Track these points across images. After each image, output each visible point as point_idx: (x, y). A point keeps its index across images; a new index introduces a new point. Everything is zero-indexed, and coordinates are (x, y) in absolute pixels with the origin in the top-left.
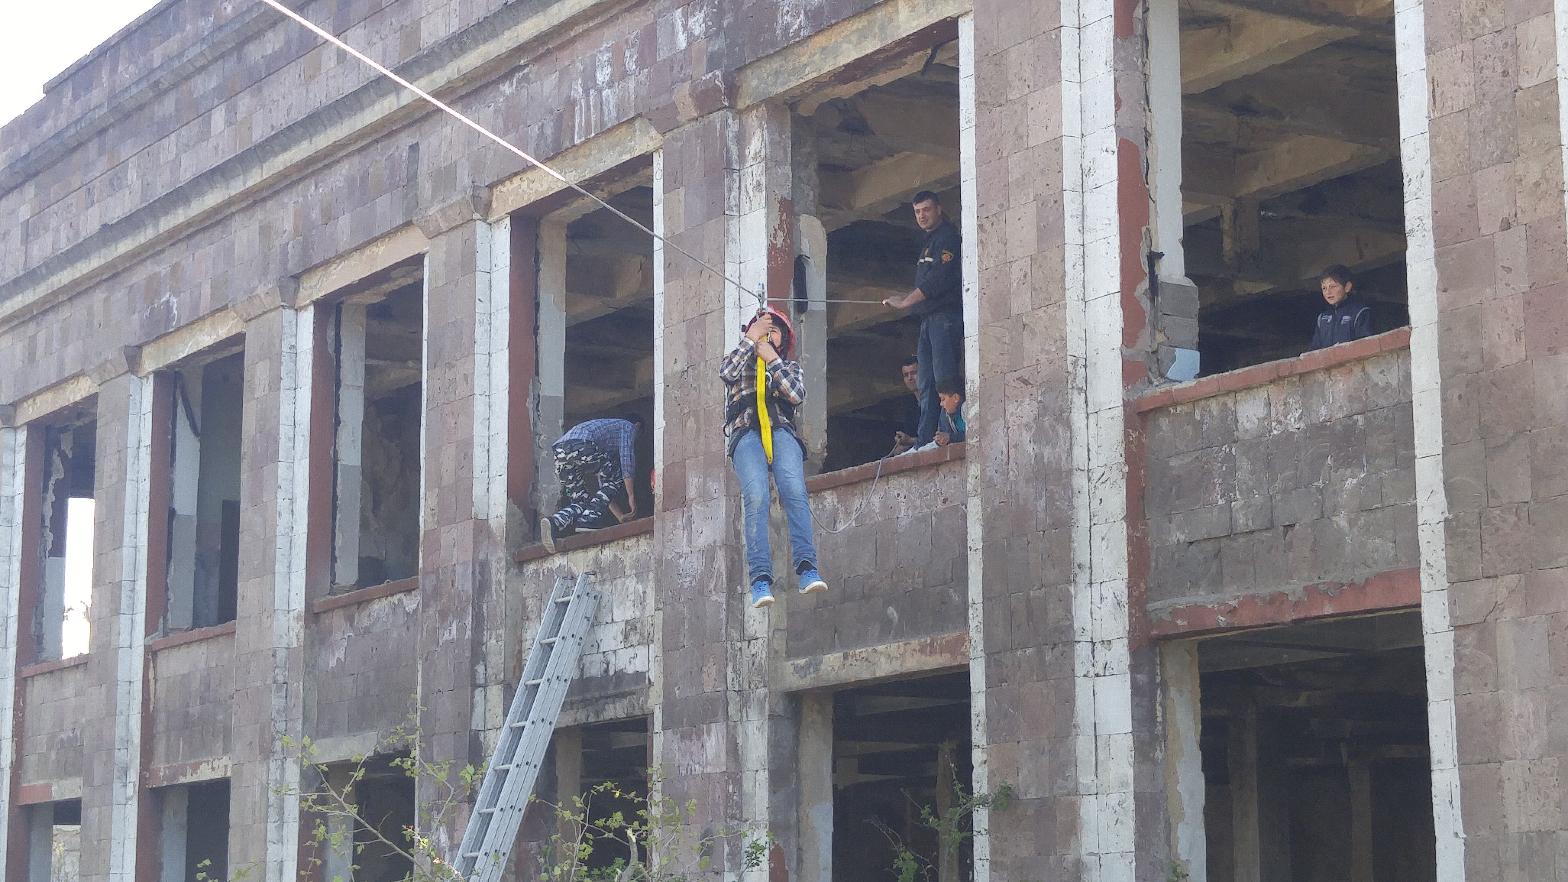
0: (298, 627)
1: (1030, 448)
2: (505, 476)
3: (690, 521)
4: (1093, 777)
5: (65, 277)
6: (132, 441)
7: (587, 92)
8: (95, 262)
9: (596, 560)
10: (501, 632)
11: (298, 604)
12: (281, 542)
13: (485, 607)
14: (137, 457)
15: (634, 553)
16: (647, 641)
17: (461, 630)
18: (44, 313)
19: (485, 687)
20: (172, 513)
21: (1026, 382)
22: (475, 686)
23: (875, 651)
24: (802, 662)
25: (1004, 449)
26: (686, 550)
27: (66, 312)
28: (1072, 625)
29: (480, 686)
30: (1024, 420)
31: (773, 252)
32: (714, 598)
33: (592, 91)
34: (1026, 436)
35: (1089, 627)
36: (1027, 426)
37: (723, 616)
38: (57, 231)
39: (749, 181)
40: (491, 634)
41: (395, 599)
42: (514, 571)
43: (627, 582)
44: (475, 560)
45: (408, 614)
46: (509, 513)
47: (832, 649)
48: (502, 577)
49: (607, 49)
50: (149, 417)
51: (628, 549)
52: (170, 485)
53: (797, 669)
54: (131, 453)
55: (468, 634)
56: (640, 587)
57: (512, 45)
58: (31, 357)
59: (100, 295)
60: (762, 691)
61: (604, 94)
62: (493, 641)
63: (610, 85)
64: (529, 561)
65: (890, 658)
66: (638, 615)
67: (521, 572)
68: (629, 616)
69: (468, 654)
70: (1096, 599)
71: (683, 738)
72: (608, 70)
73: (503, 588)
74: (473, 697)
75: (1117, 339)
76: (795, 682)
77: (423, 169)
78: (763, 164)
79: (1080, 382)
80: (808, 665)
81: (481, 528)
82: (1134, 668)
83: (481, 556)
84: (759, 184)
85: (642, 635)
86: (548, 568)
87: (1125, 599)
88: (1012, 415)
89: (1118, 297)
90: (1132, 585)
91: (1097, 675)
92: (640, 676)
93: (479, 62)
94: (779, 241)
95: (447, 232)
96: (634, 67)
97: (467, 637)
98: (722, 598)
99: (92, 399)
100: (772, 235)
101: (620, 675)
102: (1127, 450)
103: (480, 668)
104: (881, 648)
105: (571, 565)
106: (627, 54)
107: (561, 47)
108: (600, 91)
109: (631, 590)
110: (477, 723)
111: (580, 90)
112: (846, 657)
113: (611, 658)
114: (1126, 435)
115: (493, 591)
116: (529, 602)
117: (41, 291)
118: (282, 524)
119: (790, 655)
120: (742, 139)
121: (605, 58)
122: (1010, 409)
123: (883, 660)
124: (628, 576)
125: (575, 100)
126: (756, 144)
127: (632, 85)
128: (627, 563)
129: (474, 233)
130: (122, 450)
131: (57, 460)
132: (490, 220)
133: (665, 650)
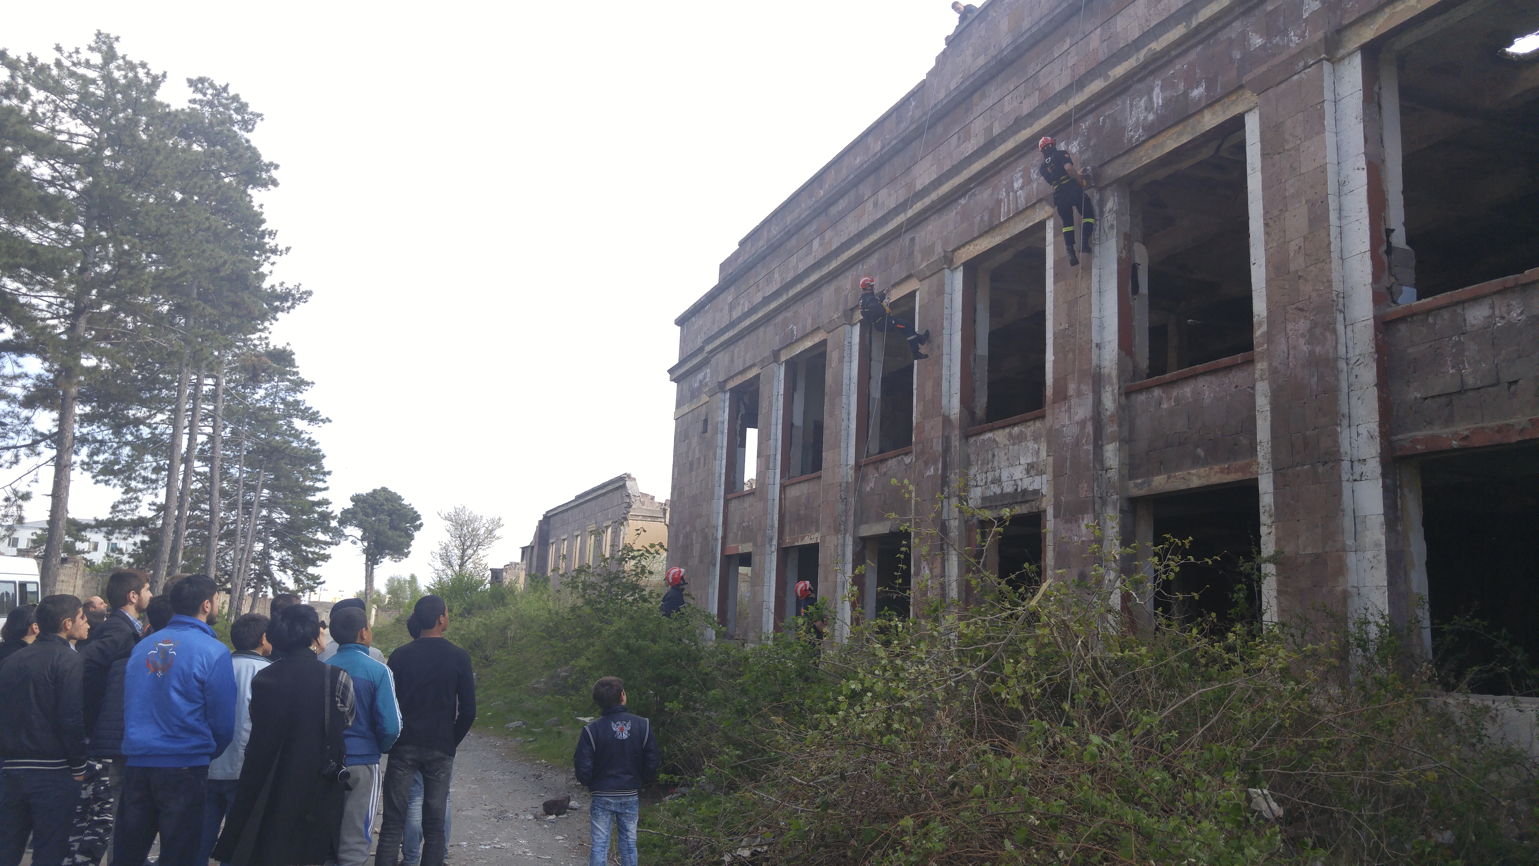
0: (853, 472)
1: (1305, 348)
2: (959, 394)
3: (1070, 407)
5: (747, 323)
6: (775, 393)
7: (1008, 194)
8: (760, 314)
9: (1010, 434)
10: (957, 471)
11: (852, 461)
12: (844, 433)
13: (948, 458)
14: (777, 399)
15: (1032, 428)
16: (1041, 473)
17: (936, 470)
18: (737, 341)
19: (948, 498)
20: (792, 424)
21: (1301, 310)
22: (944, 498)
23: (1189, 473)
25: (1286, 350)
26: (1067, 423)
27: (747, 339)
28: (1339, 452)
29: (946, 498)
30: (1300, 332)
31: (1120, 261)
32: (1086, 447)
33: (1011, 193)
34: (1302, 341)
35: (1349, 452)
36: (1303, 335)
37: (1091, 456)
38: (744, 305)
39: (1106, 224)
40: (952, 472)
41: (900, 458)
42: (963, 441)
43: (1028, 444)
44: (943, 435)
45: (908, 464)
46: (961, 412)
47: (1159, 474)
48: (957, 444)
49: (1020, 171)
50: (783, 381)
51: (1029, 427)
52: (792, 412)
53: (1136, 485)
54: (774, 397)
55: (940, 472)
56: (1036, 446)
57: (967, 177)
58: (732, 361)
59: (762, 329)
60: (1115, 497)
61: (1018, 193)
62: (953, 474)
63: (1022, 188)
64: (972, 436)
66: (1036, 460)
67: (967, 442)
68: (1029, 461)
69: (940, 482)
70: (1354, 434)
71: (1066, 522)
72: (1020, 181)
73: (958, 450)
75: (1369, 279)
76: (1135, 492)
77: (917, 248)
78: (1115, 215)
79: (1341, 307)
80: (1143, 483)
81: (946, 419)
82: (1384, 477)
83: (946, 434)
84: (1112, 226)
85: (1038, 470)
86: (982, 439)
88: (1291, 330)
89: (1368, 254)
90: (1381, 425)
91: (1355, 481)
92: (1037, 492)
93: (950, 189)
94: (1124, 255)
95: (929, 277)
98: (1091, 449)
99: (757, 377)
100: (1120, 252)
101: (1025, 491)
102: (1377, 344)
103: (946, 489)
104: (1193, 471)
105: (996, 437)
106: (1032, 171)
107: (993, 176)
108: (1016, 192)
109: (1031, 447)
111: (1004, 194)
112: (1169, 477)
113: (1020, 483)
114: (1376, 335)
115: (953, 451)
116: (972, 456)
117: (737, 329)
118: (844, 424)
119: (1132, 478)
120: (1102, 203)
121: (1019, 175)
122: (1290, 326)
123: (1194, 478)
124: (1028, 441)
125: (1001, 200)
126: (1111, 204)
128: (1029, 434)
129: (945, 277)
130: (770, 397)
131: (742, 406)
132: (953, 268)
133: (1055, 477)
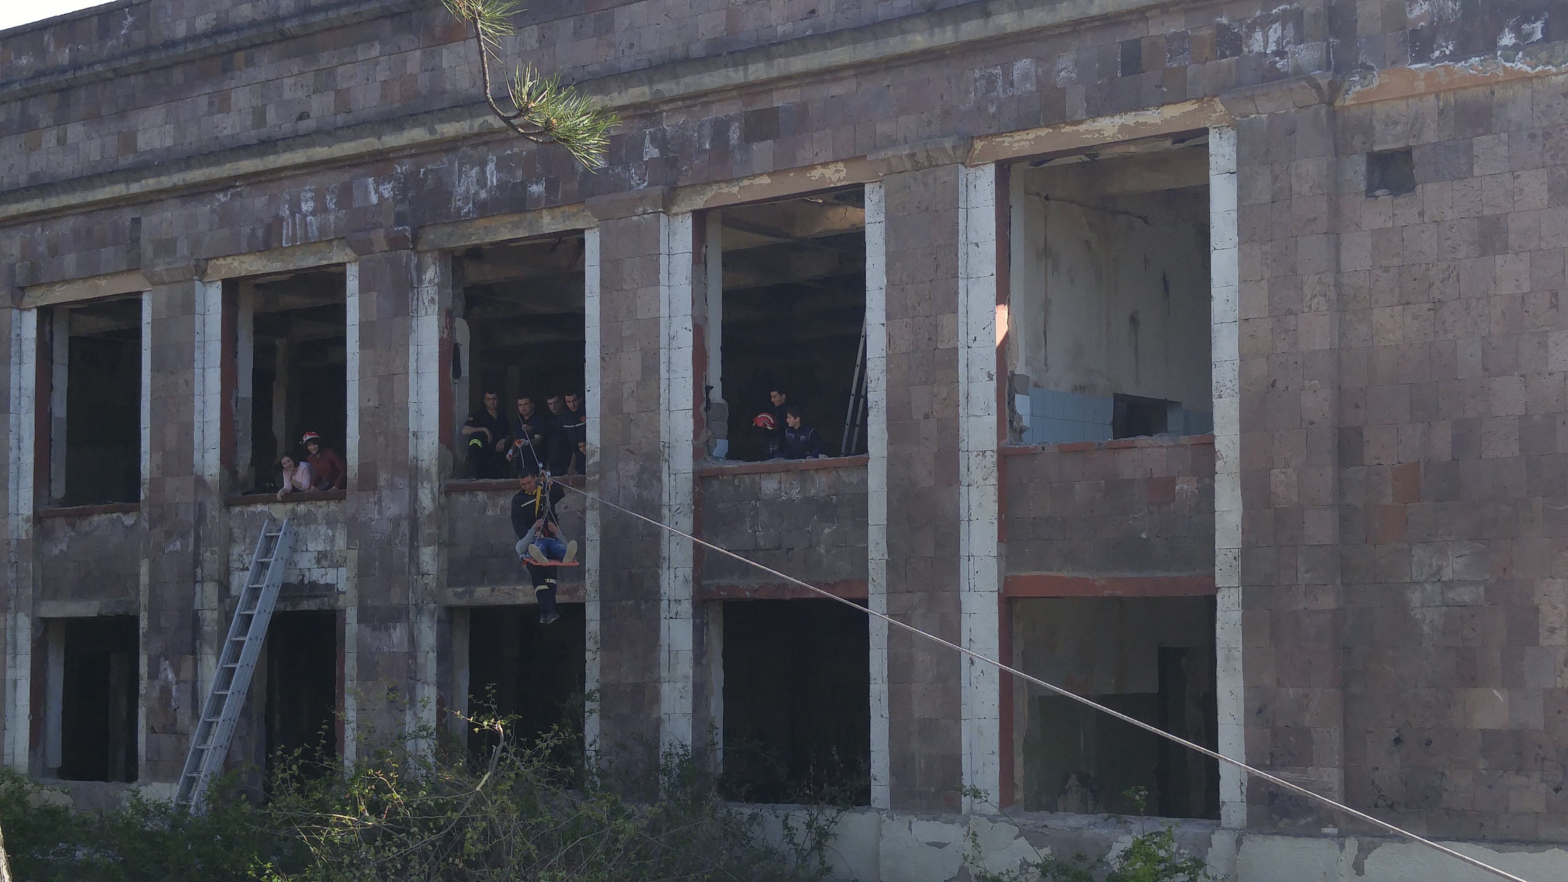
0: (28, 526)
1: (634, 490)
2: (219, 449)
3: (380, 499)
4: (667, 673)
7: (293, 214)
9: (293, 511)
10: (216, 549)
11: (27, 509)
13: (201, 532)
15: (325, 509)
16: (336, 565)
17: (185, 546)
19: (202, 582)
21: (632, 452)
22: (195, 582)
23: (515, 589)
24: (460, 590)
26: (376, 516)
28: (659, 591)
29: (198, 582)
30: (630, 474)
31: (442, 343)
32: (399, 548)
33: (297, 215)
34: (632, 483)
35: (668, 592)
36: (632, 477)
37: (405, 557)
39: (425, 296)
40: (207, 550)
41: (115, 515)
42: (224, 510)
43: (320, 528)
44: (194, 501)
45: (126, 527)
46: (221, 474)
47: (481, 584)
49: (311, 191)
51: (320, 507)
53: (456, 594)
55: (190, 548)
56: (330, 532)
57: (232, 173)
60: (432, 606)
61: (308, 218)
62: (208, 554)
63: (313, 213)
64: (235, 506)
65: (525, 593)
66: (328, 548)
67: (230, 511)
68: (321, 548)
69: (190, 561)
70: (672, 576)
71: (374, 629)
72: (311, 204)
73: (217, 521)
74: (194, 589)
75: (691, 436)
76: (454, 601)
77: (145, 236)
78: (436, 288)
79: (666, 456)
80: (464, 593)
81: (200, 481)
82: (694, 616)
83: (200, 500)
84: (432, 298)
85: (332, 561)
86: (251, 511)
87: (691, 578)
88: (622, 469)
89: (691, 411)
90: (694, 571)
91: (671, 618)
92: (329, 587)
93: (202, 178)
94: (445, 335)
95: (169, 283)
96: (334, 207)
97: (189, 550)
98: (406, 549)
101: (313, 585)
102: (694, 497)
103: (199, 570)
104: (520, 587)
105: (271, 511)
106: (328, 197)
107: (271, 181)
108: (305, 216)
109: (323, 532)
110: (197, 605)
111: (288, 212)
112: (493, 590)
113: (307, 574)
114: (694, 488)
115: (208, 522)
116: (236, 531)
119: (449, 585)
120: (420, 269)
121: (308, 196)
122: (622, 466)
123: (520, 594)
124: (320, 524)
125: (283, 218)
126: (431, 274)
127: (332, 218)
128: (319, 516)
129: (193, 288)
132: (205, 280)
133: (359, 574)
